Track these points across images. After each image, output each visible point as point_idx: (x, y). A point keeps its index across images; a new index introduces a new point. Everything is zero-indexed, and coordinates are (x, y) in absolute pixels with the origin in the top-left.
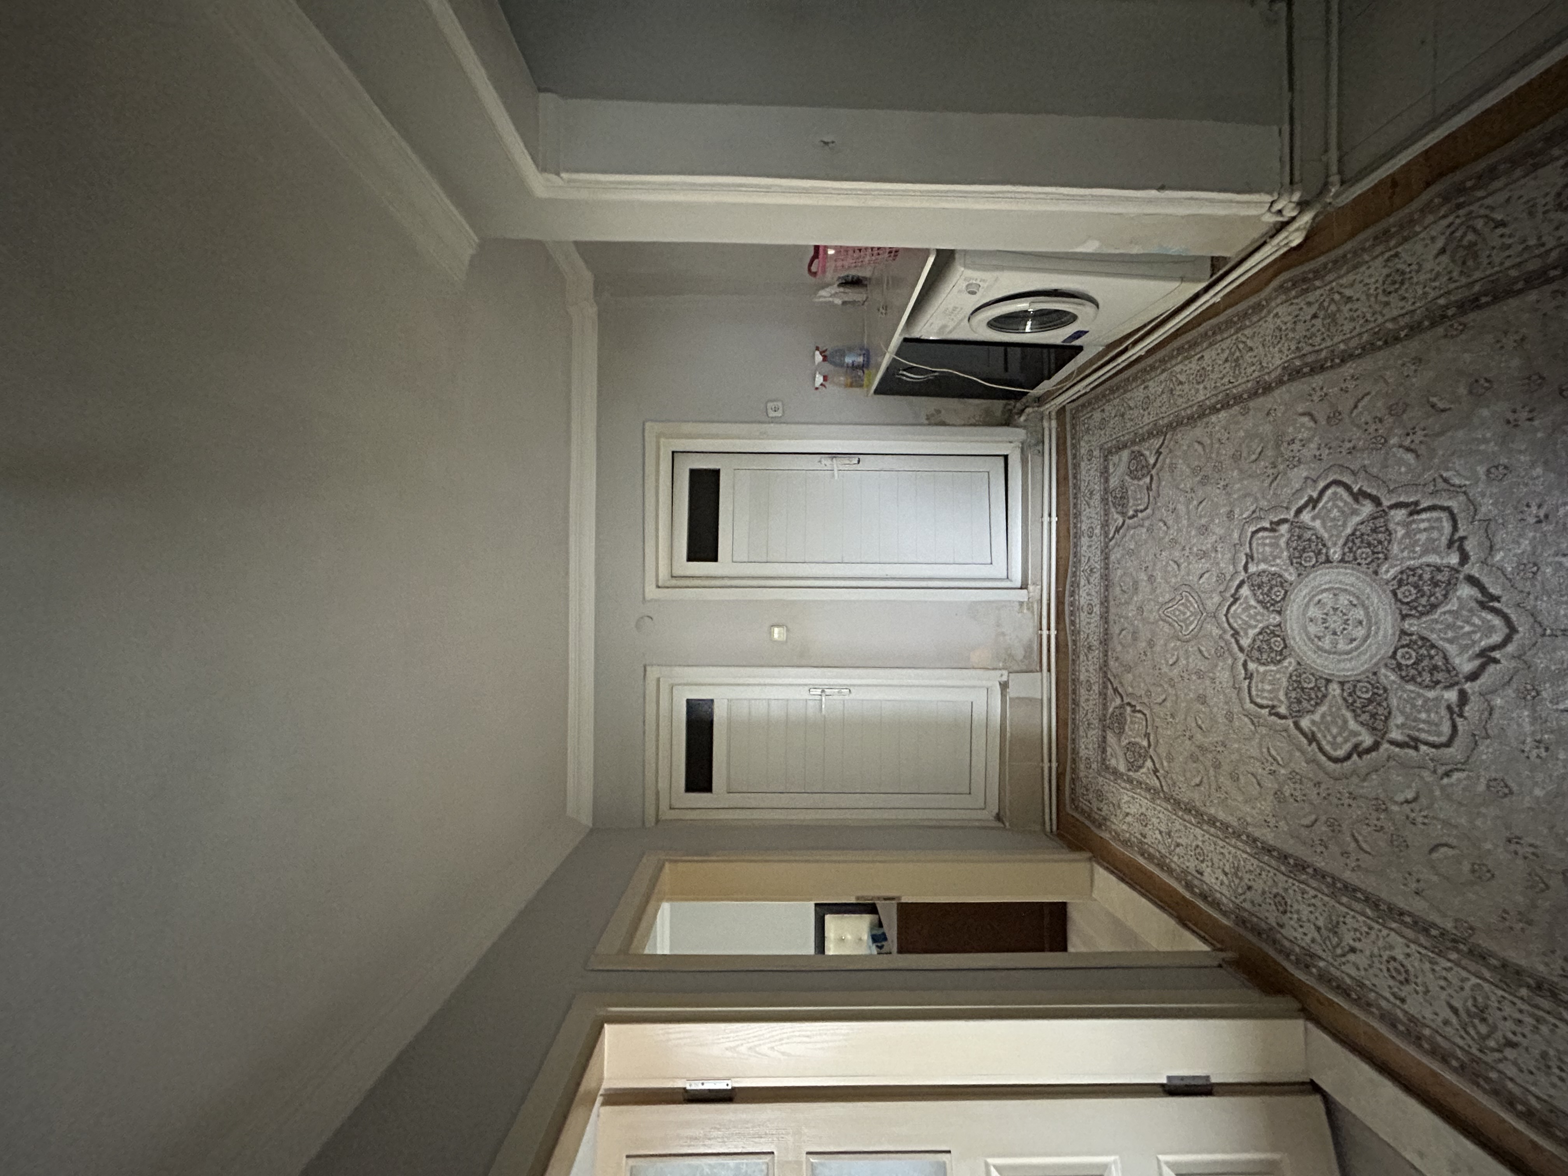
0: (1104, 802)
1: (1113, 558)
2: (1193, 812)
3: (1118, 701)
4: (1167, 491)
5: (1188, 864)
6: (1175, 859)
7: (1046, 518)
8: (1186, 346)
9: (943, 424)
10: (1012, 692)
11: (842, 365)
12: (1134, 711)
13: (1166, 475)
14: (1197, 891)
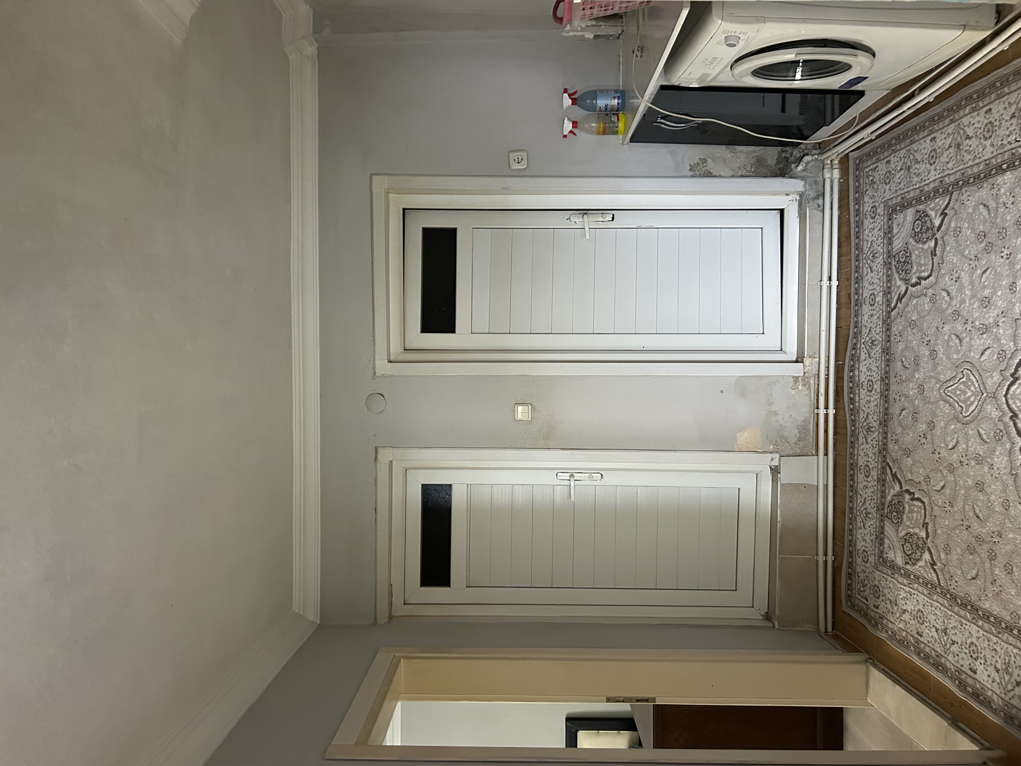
0: (881, 598)
1: (894, 329)
2: (969, 607)
3: (897, 488)
4: (952, 258)
5: (961, 662)
6: (950, 658)
7: (825, 283)
8: (975, 96)
9: (709, 175)
10: (784, 478)
11: (593, 108)
12: (913, 499)
13: (950, 240)
14: (970, 690)
